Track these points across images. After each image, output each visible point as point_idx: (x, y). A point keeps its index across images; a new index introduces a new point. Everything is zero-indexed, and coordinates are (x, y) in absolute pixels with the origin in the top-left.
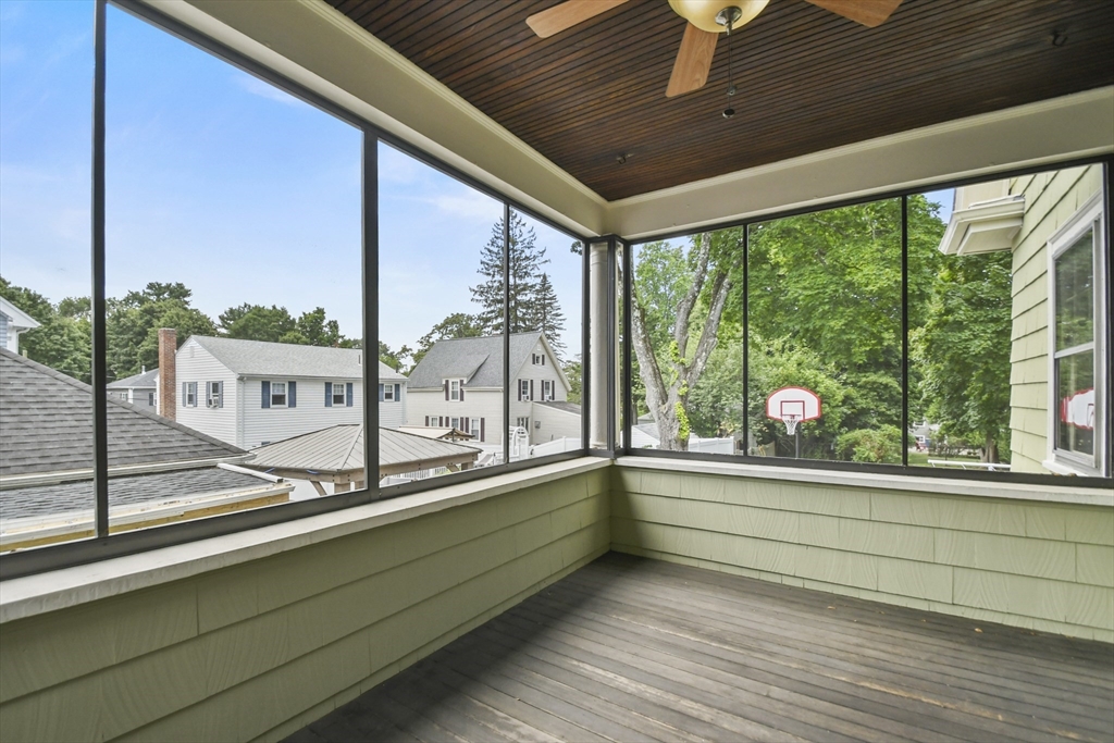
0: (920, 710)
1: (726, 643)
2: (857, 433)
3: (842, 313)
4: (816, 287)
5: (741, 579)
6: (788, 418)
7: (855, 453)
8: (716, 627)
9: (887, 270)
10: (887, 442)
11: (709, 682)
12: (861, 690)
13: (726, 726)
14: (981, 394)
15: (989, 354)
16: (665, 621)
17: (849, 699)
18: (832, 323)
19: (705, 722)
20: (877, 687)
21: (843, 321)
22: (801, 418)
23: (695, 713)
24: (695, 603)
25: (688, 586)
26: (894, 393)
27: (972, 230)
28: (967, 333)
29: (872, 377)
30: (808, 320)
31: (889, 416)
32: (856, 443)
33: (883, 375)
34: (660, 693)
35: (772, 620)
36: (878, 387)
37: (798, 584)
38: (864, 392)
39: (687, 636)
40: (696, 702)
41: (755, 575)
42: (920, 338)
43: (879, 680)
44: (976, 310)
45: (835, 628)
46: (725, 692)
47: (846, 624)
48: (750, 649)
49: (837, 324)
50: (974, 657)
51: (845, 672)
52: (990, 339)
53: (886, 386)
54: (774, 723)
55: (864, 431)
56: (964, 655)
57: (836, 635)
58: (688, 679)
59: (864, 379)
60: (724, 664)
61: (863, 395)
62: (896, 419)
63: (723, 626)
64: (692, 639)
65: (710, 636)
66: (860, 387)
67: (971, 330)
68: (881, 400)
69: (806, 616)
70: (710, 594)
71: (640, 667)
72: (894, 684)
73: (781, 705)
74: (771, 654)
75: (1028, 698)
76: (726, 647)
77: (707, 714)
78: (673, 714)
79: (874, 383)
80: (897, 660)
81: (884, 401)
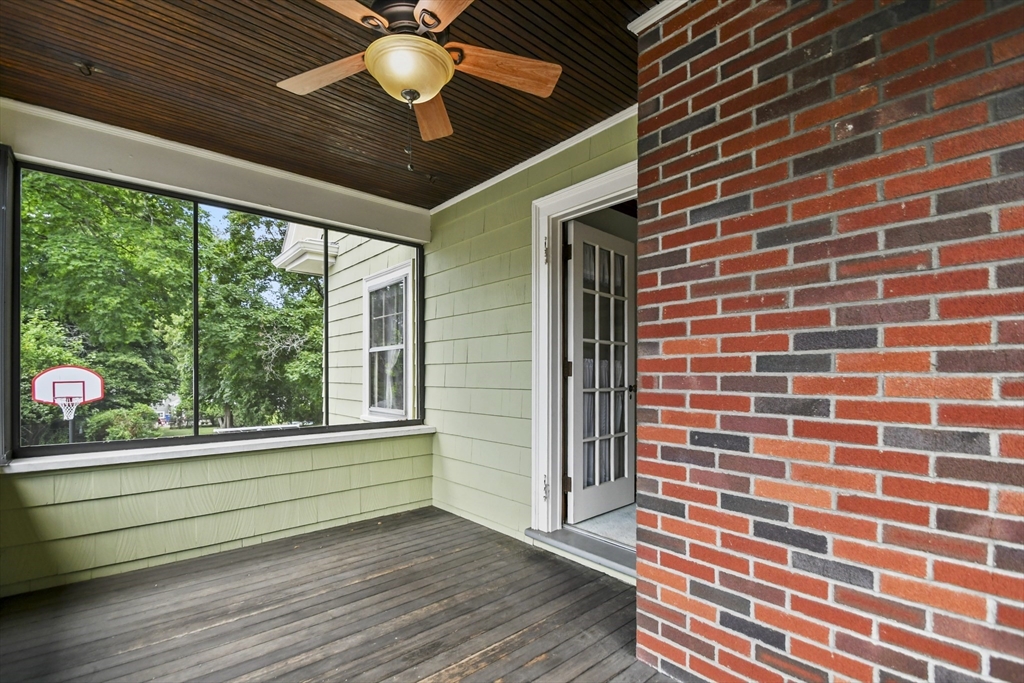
0: (405, 573)
1: (260, 607)
2: (109, 414)
3: (117, 291)
4: (87, 258)
5: (203, 559)
6: (64, 401)
7: (108, 434)
8: (238, 601)
9: (168, 259)
10: (141, 420)
11: (287, 637)
12: (372, 582)
13: (337, 652)
14: (232, 374)
15: (242, 342)
16: (185, 624)
17: (373, 589)
18: (107, 300)
19: (321, 660)
20: (376, 576)
21: (118, 300)
22: (81, 400)
23: (309, 661)
24: (192, 596)
25: (164, 586)
26: (144, 373)
27: (307, 257)
28: (225, 326)
29: (122, 358)
30: (76, 292)
31: (140, 394)
32: (109, 423)
33: (133, 355)
34: (265, 671)
35: (270, 575)
36: (129, 367)
37: (257, 541)
38: (114, 371)
39: (224, 622)
40: (299, 654)
41: (215, 550)
42: (180, 324)
43: (373, 571)
44: (231, 307)
45: (315, 558)
46: (307, 635)
47: (317, 552)
48: (282, 600)
49: (113, 302)
50: (393, 537)
51: (352, 578)
52: (242, 331)
53: (136, 366)
54: (358, 628)
55: (116, 411)
56: (388, 539)
57: (322, 561)
58: (272, 646)
59: (113, 359)
60: (280, 620)
61: (113, 375)
62: (145, 397)
63: (243, 598)
64: (231, 620)
65: (241, 611)
66: (109, 367)
67: (228, 323)
68: (131, 379)
69: (289, 559)
70: (193, 582)
71: (219, 668)
72: (380, 569)
73: (348, 617)
74: (302, 594)
75: (431, 543)
76: (265, 609)
77: (318, 655)
78: (295, 673)
79: (123, 363)
80: (366, 556)
81: (133, 380)
